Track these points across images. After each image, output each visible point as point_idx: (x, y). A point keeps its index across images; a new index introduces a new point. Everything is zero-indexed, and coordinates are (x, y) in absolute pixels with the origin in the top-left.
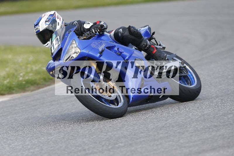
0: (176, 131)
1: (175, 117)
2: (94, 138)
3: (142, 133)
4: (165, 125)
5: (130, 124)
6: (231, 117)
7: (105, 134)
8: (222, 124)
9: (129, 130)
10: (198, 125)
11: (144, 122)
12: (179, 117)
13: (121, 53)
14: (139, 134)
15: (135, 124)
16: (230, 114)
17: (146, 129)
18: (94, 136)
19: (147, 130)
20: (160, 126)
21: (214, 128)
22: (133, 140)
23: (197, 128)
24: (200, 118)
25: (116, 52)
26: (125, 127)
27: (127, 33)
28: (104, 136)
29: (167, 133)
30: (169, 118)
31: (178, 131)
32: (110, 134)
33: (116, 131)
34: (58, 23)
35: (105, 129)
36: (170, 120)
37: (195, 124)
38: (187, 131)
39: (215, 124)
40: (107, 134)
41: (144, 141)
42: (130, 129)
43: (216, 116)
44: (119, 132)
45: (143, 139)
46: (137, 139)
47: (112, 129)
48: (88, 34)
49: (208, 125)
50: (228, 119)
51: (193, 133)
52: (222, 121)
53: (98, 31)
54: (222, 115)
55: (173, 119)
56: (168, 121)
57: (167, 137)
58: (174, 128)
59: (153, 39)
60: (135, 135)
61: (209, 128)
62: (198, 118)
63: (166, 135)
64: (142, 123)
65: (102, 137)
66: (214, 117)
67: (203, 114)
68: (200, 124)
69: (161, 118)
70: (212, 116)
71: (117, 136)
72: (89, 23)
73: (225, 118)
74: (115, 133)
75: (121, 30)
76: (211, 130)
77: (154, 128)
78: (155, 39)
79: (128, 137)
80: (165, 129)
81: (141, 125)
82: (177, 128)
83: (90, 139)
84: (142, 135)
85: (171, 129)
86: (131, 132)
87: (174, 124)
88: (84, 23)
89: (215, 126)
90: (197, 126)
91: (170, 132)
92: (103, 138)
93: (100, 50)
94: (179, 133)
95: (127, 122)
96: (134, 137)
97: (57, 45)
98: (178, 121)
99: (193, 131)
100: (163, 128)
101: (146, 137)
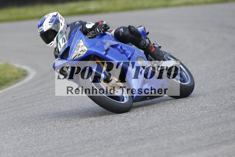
0: (101, 144)
1: (101, 131)
2: (19, 152)
3: (67, 146)
4: (91, 138)
5: (56, 138)
6: (156, 130)
7: (31, 149)
8: (148, 137)
9: (54, 145)
10: (124, 138)
11: (69, 136)
12: (105, 131)
13: (124, 51)
14: (65, 148)
15: (60, 138)
16: (155, 127)
17: (71, 143)
18: (19, 151)
19: (73, 144)
20: (86, 139)
21: (140, 142)
22: (59, 154)
23: (123, 141)
24: (126, 131)
25: (119, 50)
26: (51, 141)
27: (127, 32)
28: (29, 151)
29: (93, 147)
30: (94, 131)
31: (104, 144)
32: (35, 148)
33: (41, 145)
34: (61, 23)
35: (31, 144)
36: (96, 134)
37: (121, 137)
38: (114, 144)
39: (142, 137)
40: (32, 148)
41: (70, 155)
42: (55, 143)
43: (142, 129)
44: (44, 146)
45: (68, 153)
46: (63, 153)
47: (37, 143)
48: (93, 33)
49: (135, 139)
50: (154, 132)
51: (118, 146)
52: (148, 134)
53: (102, 30)
54: (148, 128)
55: (99, 132)
56: (94, 135)
57: (93, 151)
58: (100, 141)
59: (147, 39)
60: (60, 149)
61: (135, 142)
62: (124, 131)
63: (92, 149)
64: (67, 137)
65: (27, 151)
66: (140, 130)
67: (129, 127)
68: (126, 137)
69: (86, 132)
70: (137, 129)
71: (42, 150)
72: (91, 23)
73: (152, 131)
74: (41, 147)
75: (122, 29)
76: (137, 143)
77: (79, 142)
78: (148, 39)
79: (54, 151)
80: (91, 142)
81: (67, 139)
82: (102, 142)
83: (15, 154)
84: (68, 148)
85: (97, 142)
86: (56, 146)
87: (100, 137)
88: (86, 23)
89: (141, 139)
90: (123, 140)
91: (96, 146)
92: (29, 153)
93: (106, 48)
94: (105, 146)
95: (53, 136)
96: (60, 151)
97: (64, 44)
98: (104, 134)
99: (119, 145)
100: (88, 142)
101: (72, 151)
